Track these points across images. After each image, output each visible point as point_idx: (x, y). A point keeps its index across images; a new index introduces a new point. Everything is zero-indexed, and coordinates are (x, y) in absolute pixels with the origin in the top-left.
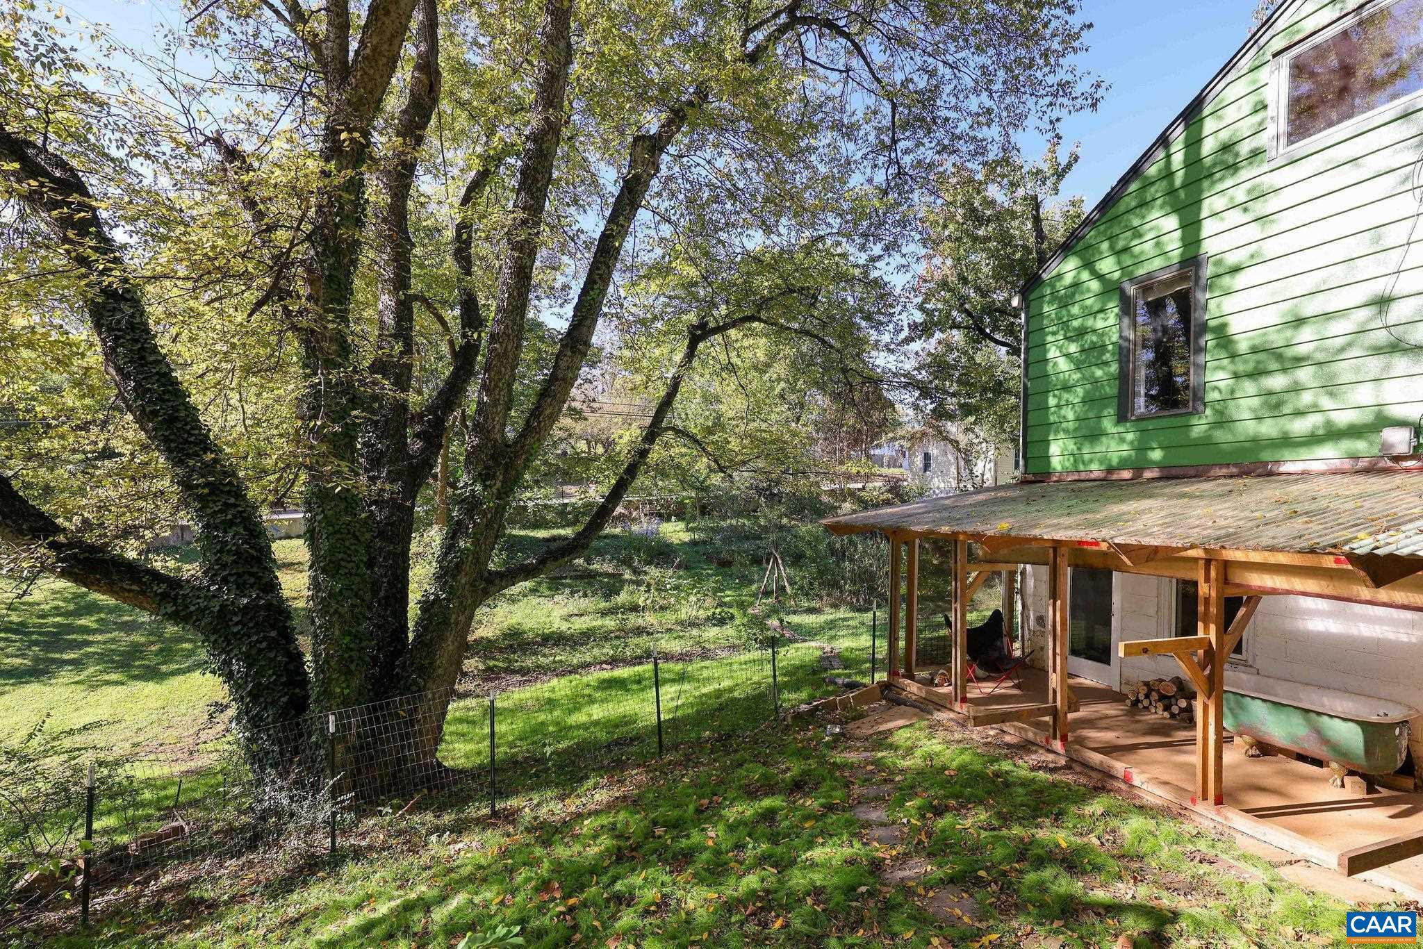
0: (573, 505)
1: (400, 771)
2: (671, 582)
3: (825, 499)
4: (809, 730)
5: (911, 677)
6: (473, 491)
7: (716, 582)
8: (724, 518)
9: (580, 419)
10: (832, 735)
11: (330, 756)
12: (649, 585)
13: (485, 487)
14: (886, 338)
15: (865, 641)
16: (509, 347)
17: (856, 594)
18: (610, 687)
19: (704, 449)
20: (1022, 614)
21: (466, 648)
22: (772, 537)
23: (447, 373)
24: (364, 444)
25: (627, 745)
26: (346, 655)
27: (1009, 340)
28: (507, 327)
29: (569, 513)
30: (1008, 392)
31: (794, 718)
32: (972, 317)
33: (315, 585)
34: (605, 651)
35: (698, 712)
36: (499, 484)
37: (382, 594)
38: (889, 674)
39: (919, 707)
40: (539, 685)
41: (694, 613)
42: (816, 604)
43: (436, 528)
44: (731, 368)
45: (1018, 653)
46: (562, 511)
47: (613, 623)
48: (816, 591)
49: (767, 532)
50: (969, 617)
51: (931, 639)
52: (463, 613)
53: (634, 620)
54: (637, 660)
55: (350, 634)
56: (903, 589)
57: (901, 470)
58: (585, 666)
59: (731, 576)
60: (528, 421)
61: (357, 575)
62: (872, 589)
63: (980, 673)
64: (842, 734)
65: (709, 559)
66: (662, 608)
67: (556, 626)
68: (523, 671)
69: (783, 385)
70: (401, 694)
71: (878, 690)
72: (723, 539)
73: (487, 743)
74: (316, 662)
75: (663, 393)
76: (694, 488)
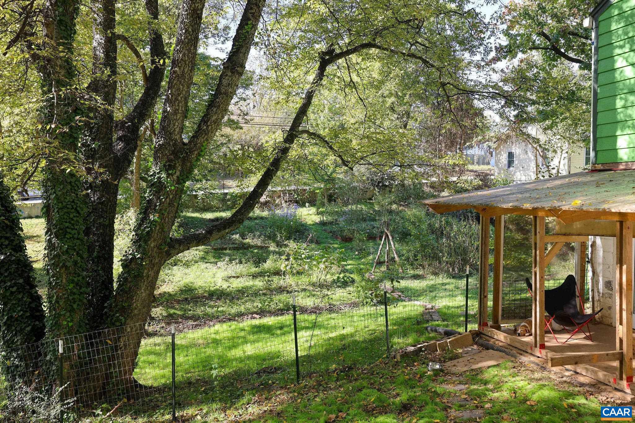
0: (231, 194)
1: (108, 384)
2: (304, 254)
3: (427, 189)
4: (414, 366)
5: (499, 328)
6: (159, 178)
7: (341, 253)
8: (346, 204)
9: (237, 128)
10: (434, 370)
11: (60, 369)
12: (288, 255)
13: (168, 175)
14: (478, 57)
15: (460, 300)
16: (186, 70)
17: (452, 264)
18: (260, 332)
19: (331, 148)
20: (592, 279)
21: (153, 300)
22: (385, 219)
23: (140, 95)
24: (82, 144)
25: (273, 373)
26: (71, 298)
27: (582, 57)
28: (184, 55)
29: (229, 200)
30: (580, 100)
31: (402, 356)
32: (549, 40)
33: (50, 246)
34: (255, 304)
35: (327, 351)
36: (178, 173)
37: (95, 254)
38: (480, 325)
39: (504, 352)
40: (206, 328)
41: (323, 277)
42: (420, 272)
43: (132, 210)
44: (352, 85)
45: (588, 311)
46: (223, 199)
47: (261, 284)
48: (419, 262)
49: (380, 216)
50: (546, 284)
51: (515, 300)
52: (152, 269)
53: (277, 281)
54: (280, 312)
55: (73, 282)
56: (491, 259)
57: (489, 167)
58: (241, 315)
59: (351, 249)
60: (199, 126)
61: (78, 239)
62: (465, 261)
63: (556, 326)
64: (441, 370)
65: (334, 235)
66: (299, 273)
67: (219, 285)
68: (195, 318)
69: (393, 99)
70: (108, 327)
71: (470, 338)
72: (345, 221)
73: (170, 369)
74: (50, 302)
75: (299, 106)
76: (323, 180)
